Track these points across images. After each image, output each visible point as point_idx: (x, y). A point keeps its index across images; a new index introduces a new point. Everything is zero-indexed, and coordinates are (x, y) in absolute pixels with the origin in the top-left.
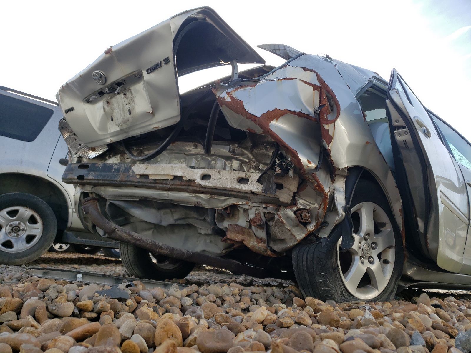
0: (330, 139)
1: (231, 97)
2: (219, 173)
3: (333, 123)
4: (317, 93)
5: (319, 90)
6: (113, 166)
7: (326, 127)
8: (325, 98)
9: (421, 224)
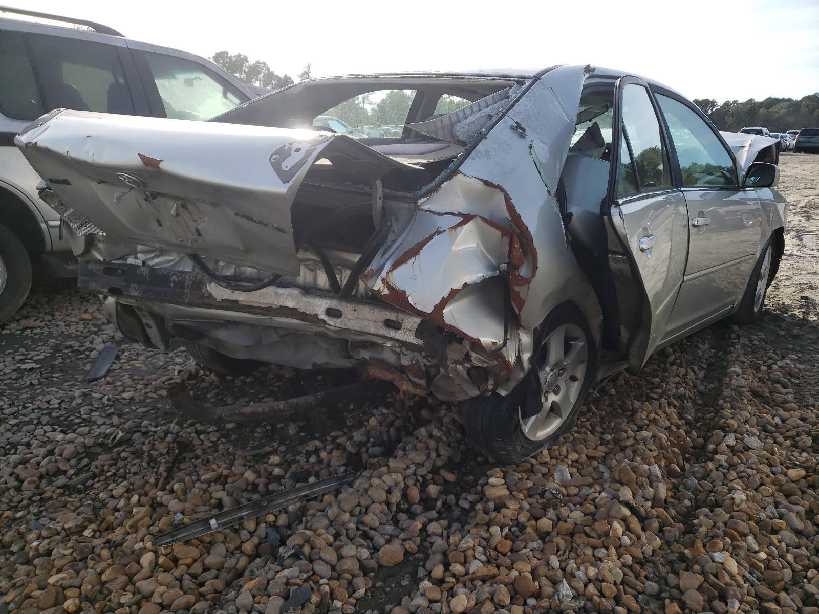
0: (521, 304)
1: (390, 288)
2: (355, 310)
3: (527, 285)
4: (506, 240)
5: (510, 235)
6: (170, 277)
7: (517, 288)
8: (517, 246)
9: (624, 334)
